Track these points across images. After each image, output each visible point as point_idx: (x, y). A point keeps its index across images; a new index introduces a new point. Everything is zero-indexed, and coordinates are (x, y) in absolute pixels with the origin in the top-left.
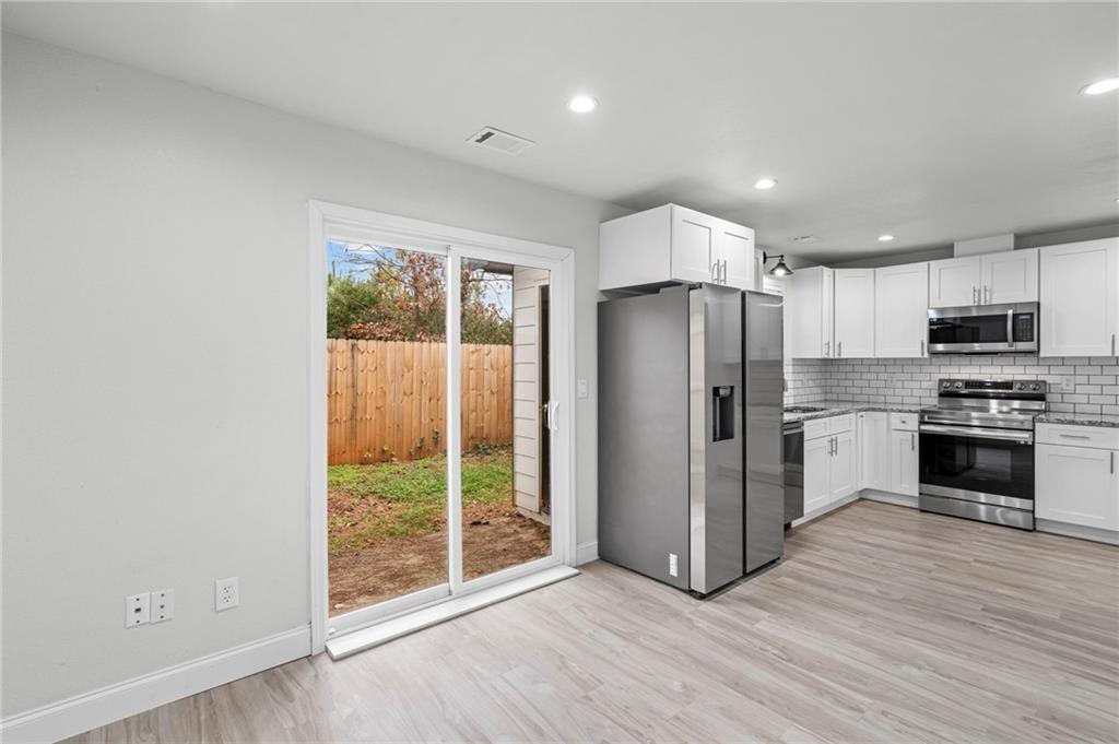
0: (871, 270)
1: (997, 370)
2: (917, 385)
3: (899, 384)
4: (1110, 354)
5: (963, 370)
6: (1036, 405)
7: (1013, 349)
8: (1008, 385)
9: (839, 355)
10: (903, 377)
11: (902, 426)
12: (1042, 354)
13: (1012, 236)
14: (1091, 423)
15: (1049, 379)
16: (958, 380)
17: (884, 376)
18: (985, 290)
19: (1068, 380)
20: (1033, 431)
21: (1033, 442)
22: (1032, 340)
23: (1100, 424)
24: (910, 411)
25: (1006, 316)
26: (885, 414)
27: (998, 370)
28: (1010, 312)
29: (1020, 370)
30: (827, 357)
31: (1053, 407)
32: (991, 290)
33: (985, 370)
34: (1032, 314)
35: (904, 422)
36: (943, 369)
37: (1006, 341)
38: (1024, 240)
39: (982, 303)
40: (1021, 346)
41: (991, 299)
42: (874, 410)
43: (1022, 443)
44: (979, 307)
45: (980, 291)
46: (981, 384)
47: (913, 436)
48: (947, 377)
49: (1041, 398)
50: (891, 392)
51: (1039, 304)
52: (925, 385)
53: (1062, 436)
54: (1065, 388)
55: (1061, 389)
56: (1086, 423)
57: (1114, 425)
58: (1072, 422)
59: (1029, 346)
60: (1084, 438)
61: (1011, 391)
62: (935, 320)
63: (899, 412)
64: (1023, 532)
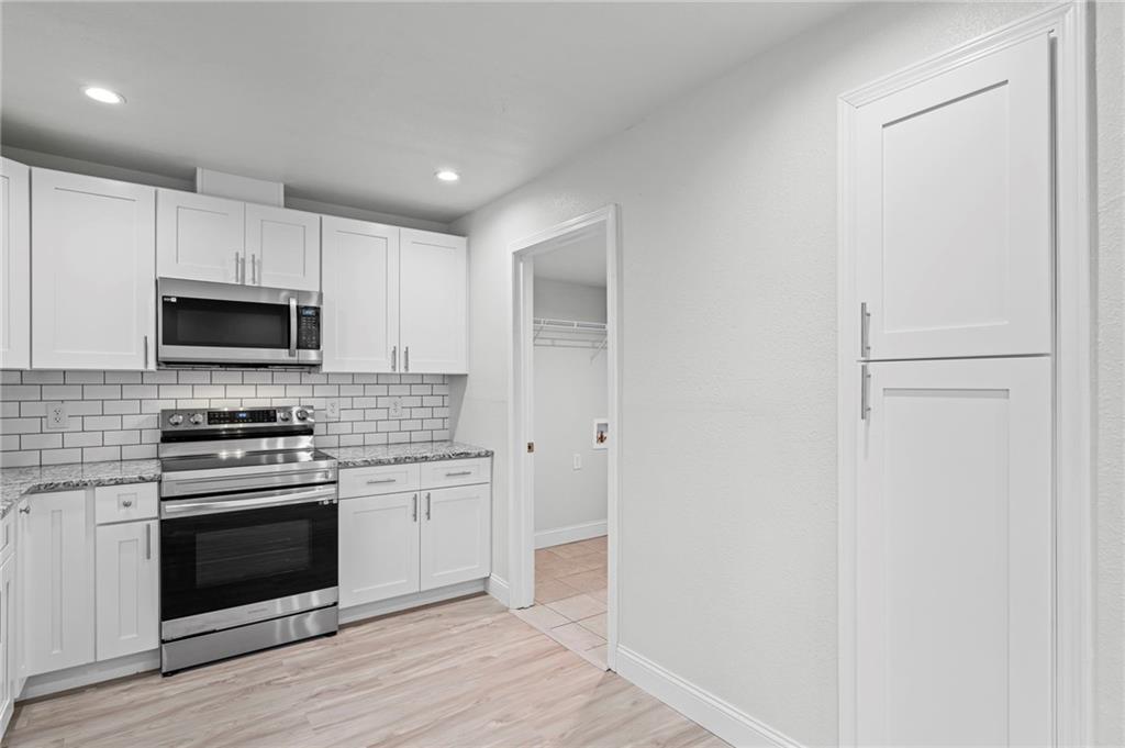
1: (248, 392)
2: (115, 423)
3: (76, 424)
5: (201, 392)
7: (294, 360)
10: (84, 408)
11: (122, 514)
12: (323, 369)
13: (280, 186)
14: (397, 461)
15: (317, 404)
16: (199, 411)
17: (40, 409)
18: (253, 261)
19: (332, 405)
20: (337, 482)
21: (338, 499)
23: (405, 460)
24: (142, 480)
25: (288, 307)
26: (80, 494)
27: (250, 391)
28: (294, 303)
31: (317, 441)
32: (262, 262)
35: (127, 505)
37: (286, 346)
38: (298, 197)
39: (249, 283)
40: (306, 355)
41: (260, 278)
42: (51, 488)
43: (326, 503)
44: (243, 287)
45: (244, 261)
46: (232, 416)
47: (147, 531)
48: (171, 405)
49: (308, 431)
50: (56, 440)
51: (320, 294)
52: (130, 422)
53: (370, 483)
54: (330, 414)
55: (327, 417)
56: (393, 461)
57: (416, 460)
58: (380, 463)
59: (312, 356)
60: (389, 481)
61: (275, 424)
62: (174, 300)
63: (117, 484)
64: (326, 639)
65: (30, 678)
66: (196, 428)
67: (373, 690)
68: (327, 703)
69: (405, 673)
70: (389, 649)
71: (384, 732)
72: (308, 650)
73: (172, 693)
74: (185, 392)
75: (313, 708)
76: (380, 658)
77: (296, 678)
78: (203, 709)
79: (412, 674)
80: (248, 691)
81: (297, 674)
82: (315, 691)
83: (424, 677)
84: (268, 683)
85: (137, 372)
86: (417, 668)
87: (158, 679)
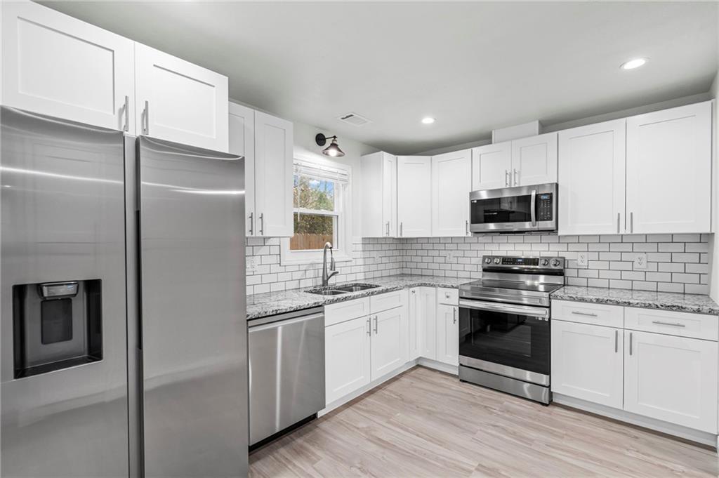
0: (429, 157)
1: (527, 247)
2: (467, 261)
4: (616, 233)
5: (502, 247)
6: (558, 280)
7: (536, 228)
8: (535, 261)
9: (401, 234)
10: (457, 254)
11: (447, 301)
12: (560, 233)
13: (537, 122)
14: (598, 301)
15: (568, 256)
16: (497, 257)
17: (444, 253)
18: (515, 173)
19: (582, 257)
20: (549, 307)
21: (550, 319)
22: (551, 219)
23: (606, 302)
24: (453, 287)
25: (529, 197)
26: (434, 289)
28: (533, 194)
29: (545, 247)
30: (387, 236)
31: (571, 281)
32: (519, 172)
33: (518, 247)
34: (551, 195)
35: (448, 297)
36: (487, 247)
37: (530, 220)
38: (547, 126)
39: (512, 185)
40: (543, 225)
41: (519, 182)
43: (540, 319)
44: (511, 189)
45: (511, 174)
46: (514, 261)
47: (455, 310)
48: (489, 254)
49: (560, 273)
50: (449, 266)
51: (557, 185)
53: (574, 313)
54: (580, 263)
55: (577, 265)
56: (595, 301)
57: (618, 303)
58: (582, 300)
59: (549, 225)
60: (593, 315)
61: (537, 267)
62: (475, 202)
63: (445, 287)
64: (540, 406)
65: (421, 357)
66: (496, 265)
67: (522, 444)
68: (494, 432)
69: (553, 450)
70: (565, 432)
71: (497, 465)
72: (523, 405)
73: (454, 389)
74: (495, 247)
75: (485, 430)
76: (552, 433)
77: (499, 413)
78: (453, 401)
79: (557, 454)
80: (475, 405)
81: (503, 411)
82: (498, 424)
83: (560, 460)
84: (486, 407)
85: (462, 237)
86: (564, 453)
87: (457, 380)
